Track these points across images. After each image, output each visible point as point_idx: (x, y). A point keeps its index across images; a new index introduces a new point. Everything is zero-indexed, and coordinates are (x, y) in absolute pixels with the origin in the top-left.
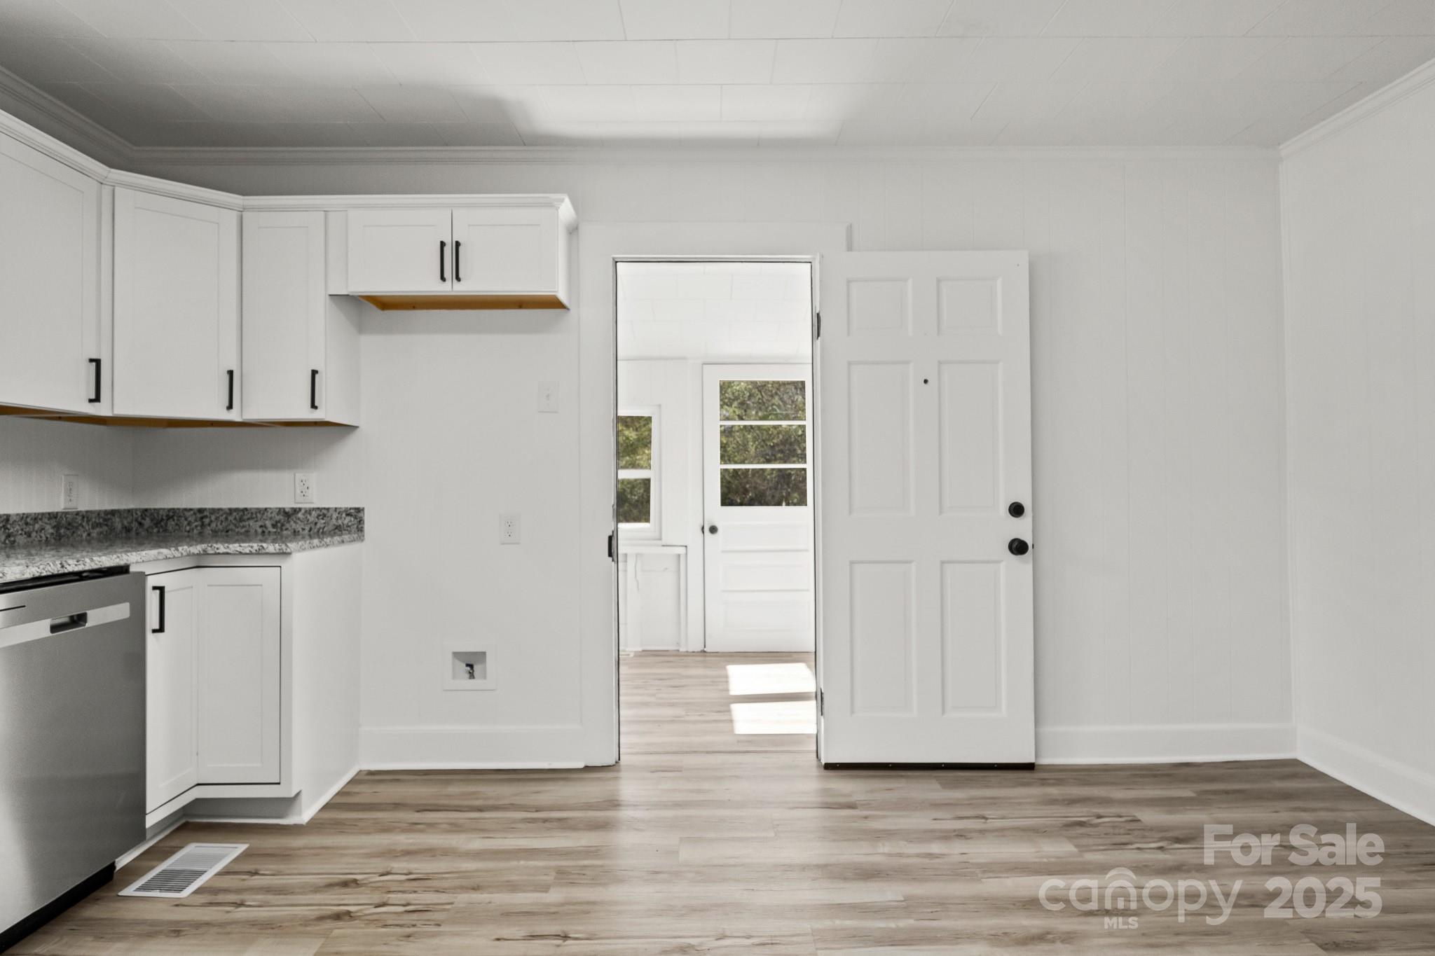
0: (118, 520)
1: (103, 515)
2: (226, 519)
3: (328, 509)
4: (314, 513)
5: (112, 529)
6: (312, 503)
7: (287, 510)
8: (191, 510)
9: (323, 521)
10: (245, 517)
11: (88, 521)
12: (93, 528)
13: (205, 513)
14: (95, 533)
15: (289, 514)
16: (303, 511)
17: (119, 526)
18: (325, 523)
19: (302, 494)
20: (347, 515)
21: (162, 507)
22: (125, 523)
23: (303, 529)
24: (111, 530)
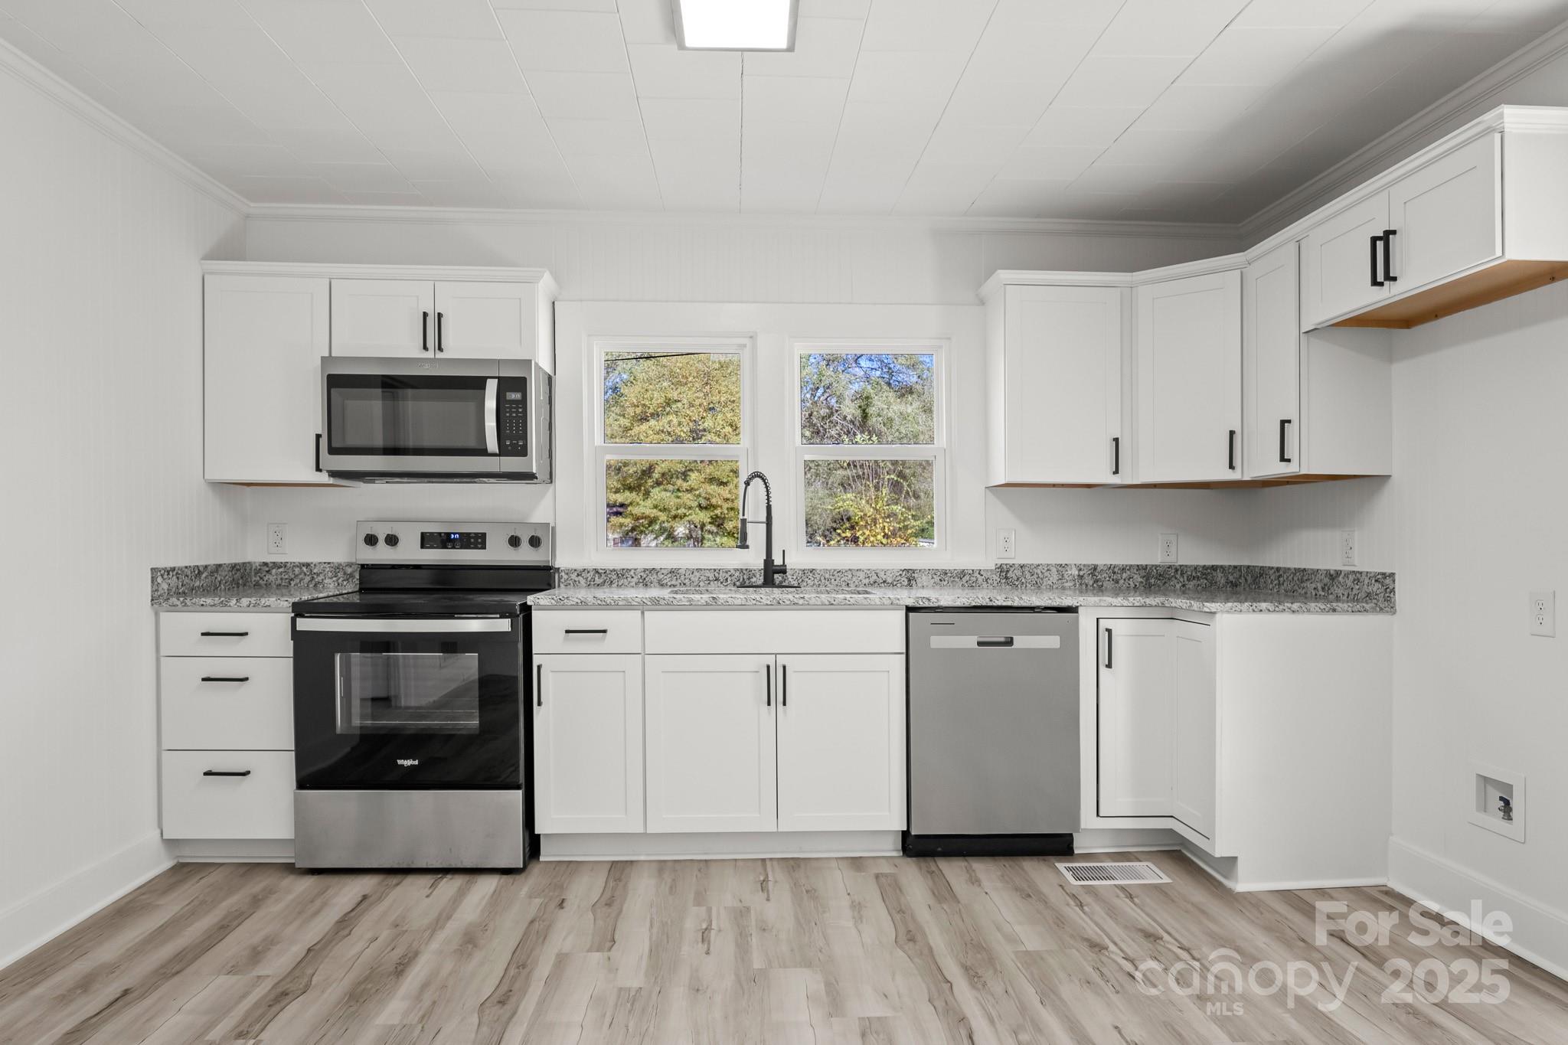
0: (1220, 575)
1: (1201, 569)
2: (1293, 579)
3: (1361, 573)
4: (1350, 576)
5: (1213, 583)
6: (1354, 565)
7: (1332, 572)
8: (1273, 568)
9: (1358, 587)
10: (1305, 578)
11: (1182, 574)
12: (1189, 580)
13: (1281, 572)
14: (1191, 585)
15: (1333, 576)
16: (1343, 574)
17: (1223, 581)
18: (1359, 589)
19: (1346, 556)
20: (1376, 581)
21: (1257, 565)
22: (1231, 578)
23: (1343, 594)
24: (1211, 583)
